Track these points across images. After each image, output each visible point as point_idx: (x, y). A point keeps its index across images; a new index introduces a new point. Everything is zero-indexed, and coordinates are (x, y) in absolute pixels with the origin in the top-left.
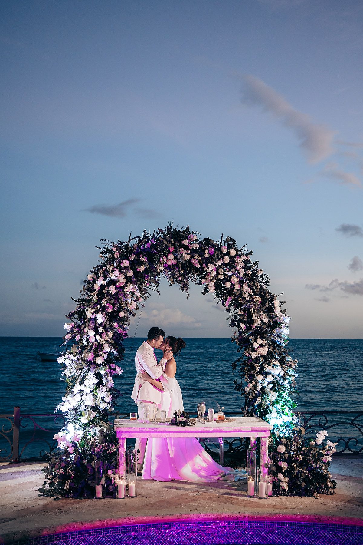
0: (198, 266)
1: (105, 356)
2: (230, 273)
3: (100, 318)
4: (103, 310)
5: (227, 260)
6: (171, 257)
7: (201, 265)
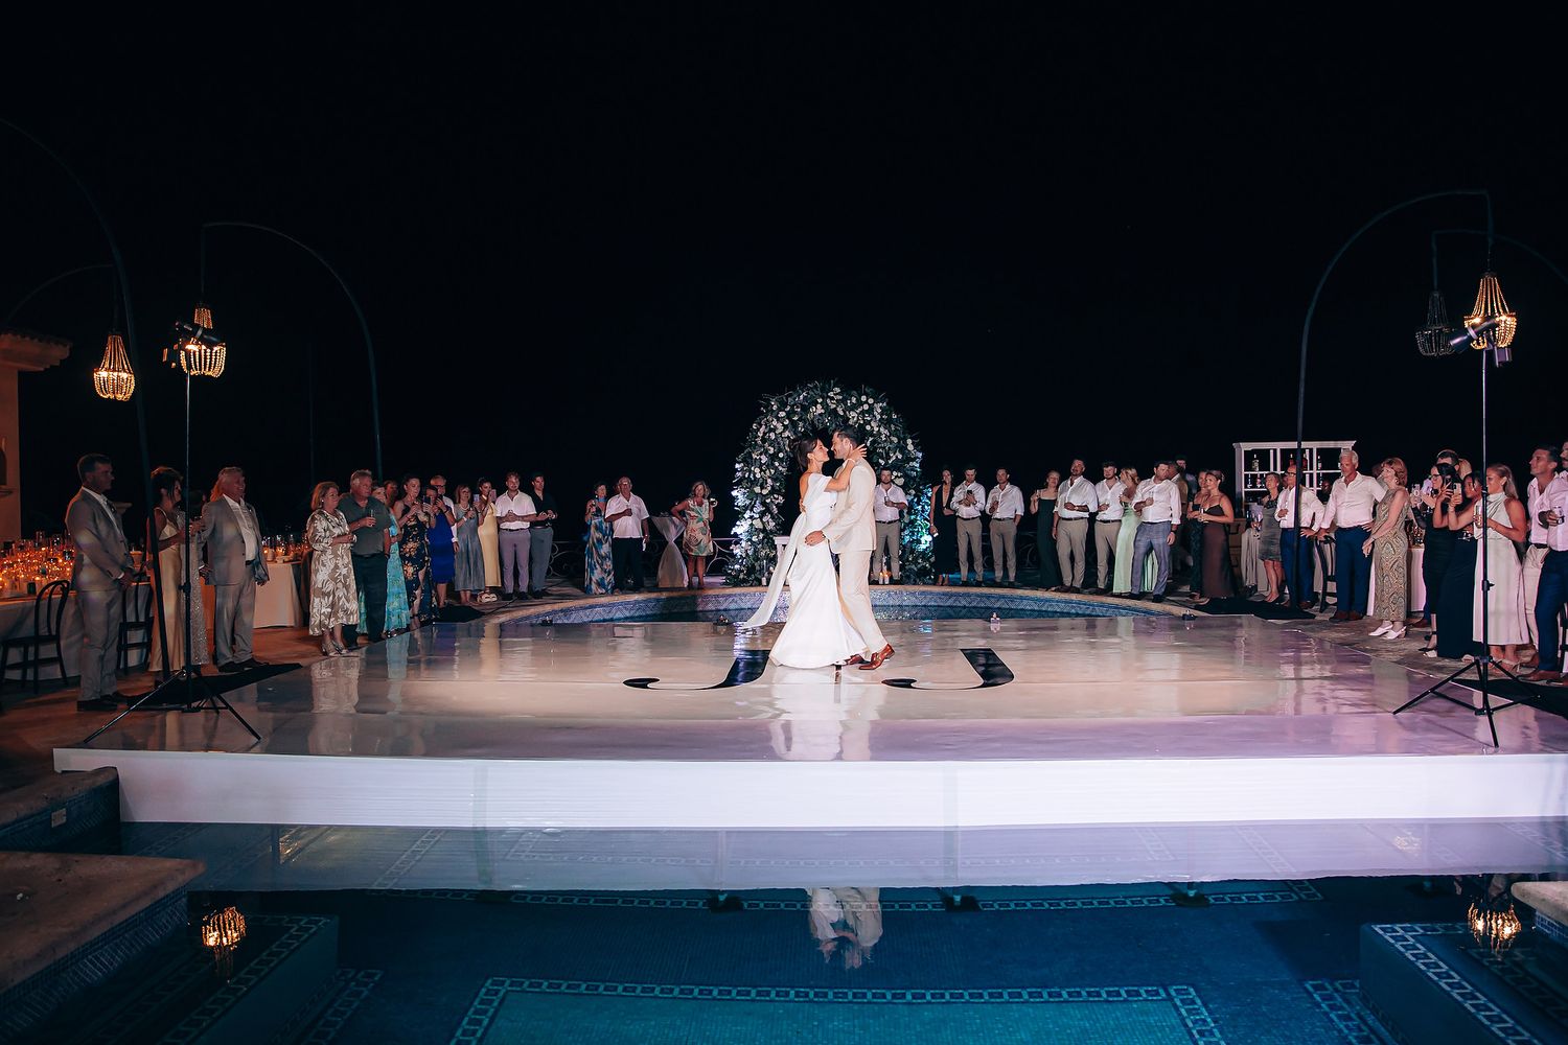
0: (842, 414)
1: (769, 488)
2: (869, 419)
3: (764, 459)
4: (766, 452)
5: (866, 407)
6: (819, 406)
7: (845, 412)
